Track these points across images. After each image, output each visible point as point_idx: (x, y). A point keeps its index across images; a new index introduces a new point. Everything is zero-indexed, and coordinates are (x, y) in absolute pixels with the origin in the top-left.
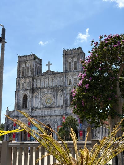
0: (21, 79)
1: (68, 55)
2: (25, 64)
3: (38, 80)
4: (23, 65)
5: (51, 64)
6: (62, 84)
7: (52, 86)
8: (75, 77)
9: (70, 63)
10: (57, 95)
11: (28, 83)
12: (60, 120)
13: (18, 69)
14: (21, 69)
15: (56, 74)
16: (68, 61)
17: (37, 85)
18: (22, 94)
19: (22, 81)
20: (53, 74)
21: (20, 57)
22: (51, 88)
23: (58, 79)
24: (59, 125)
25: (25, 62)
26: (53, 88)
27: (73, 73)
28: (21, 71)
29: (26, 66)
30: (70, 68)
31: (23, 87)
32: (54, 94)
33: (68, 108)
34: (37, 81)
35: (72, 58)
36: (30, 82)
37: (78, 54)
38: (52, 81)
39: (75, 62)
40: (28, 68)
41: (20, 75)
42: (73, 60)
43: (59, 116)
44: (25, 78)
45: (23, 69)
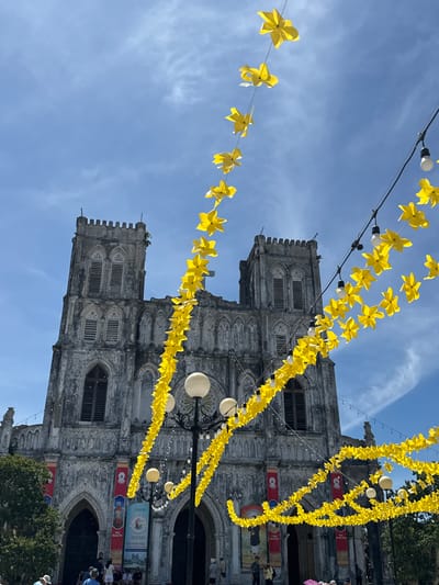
0: (88, 301)
1: (272, 255)
2: (108, 252)
3: (157, 319)
4: (97, 254)
5: (211, 274)
6: (255, 347)
7: (216, 349)
8: (296, 333)
9: (278, 283)
10: (238, 384)
11: (113, 324)
12: (250, 484)
14: (87, 266)
15: (231, 309)
16: (272, 275)
17: (152, 337)
18: (83, 360)
19: (90, 312)
20: (218, 307)
21: (81, 220)
22: (213, 356)
23: (239, 328)
24: (247, 502)
25: (106, 243)
26: (222, 357)
27: (294, 318)
28: (87, 275)
29: (108, 258)
30: (279, 301)
31: (89, 335)
32: (224, 378)
33: (281, 439)
34: (154, 321)
35: (289, 268)
36: (125, 320)
37: (307, 261)
38: (216, 332)
39: (296, 284)
40: (117, 269)
41: (80, 286)
42: (288, 276)
43: (247, 465)
44: (103, 301)
45: (96, 266)
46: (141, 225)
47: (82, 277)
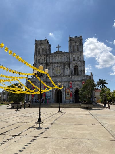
0: (38, 56)
1: (72, 41)
2: (41, 46)
3: (50, 57)
4: (39, 47)
5: (60, 47)
6: (68, 60)
7: (61, 62)
8: (77, 56)
9: (74, 46)
10: (65, 68)
11: (43, 59)
12: (67, 85)
13: (35, 49)
14: (38, 49)
15: (64, 53)
16: (72, 45)
17: (49, 61)
19: (39, 58)
20: (61, 53)
21: (36, 41)
22: (60, 63)
23: (65, 57)
24: (67, 88)
25: (41, 44)
26: (62, 63)
27: (77, 53)
28: (38, 51)
29: (41, 47)
30: (74, 50)
31: (39, 62)
32: (62, 67)
33: (73, 77)
34: (49, 58)
35: (76, 43)
36: (44, 58)
37: (80, 41)
38: (61, 58)
39: (77, 46)
40: (43, 49)
41: (37, 53)
42: (76, 44)
43: (67, 82)
44: (41, 55)
45: (39, 49)
46: (47, 40)
47: (37, 51)
